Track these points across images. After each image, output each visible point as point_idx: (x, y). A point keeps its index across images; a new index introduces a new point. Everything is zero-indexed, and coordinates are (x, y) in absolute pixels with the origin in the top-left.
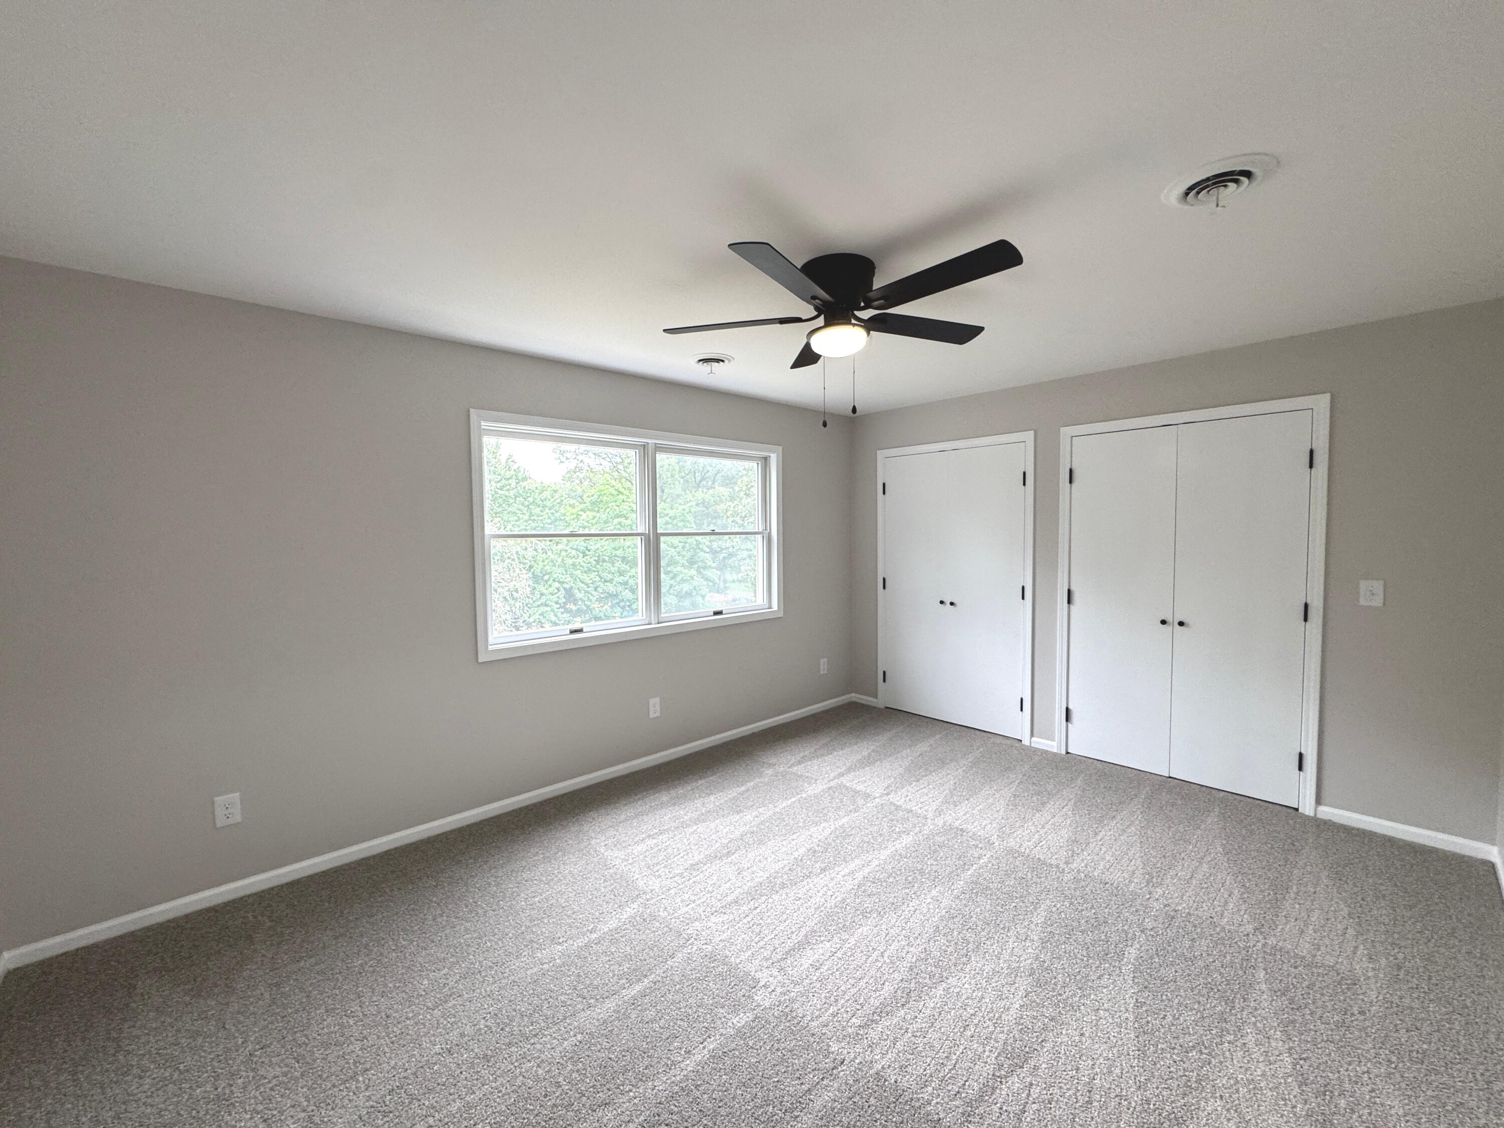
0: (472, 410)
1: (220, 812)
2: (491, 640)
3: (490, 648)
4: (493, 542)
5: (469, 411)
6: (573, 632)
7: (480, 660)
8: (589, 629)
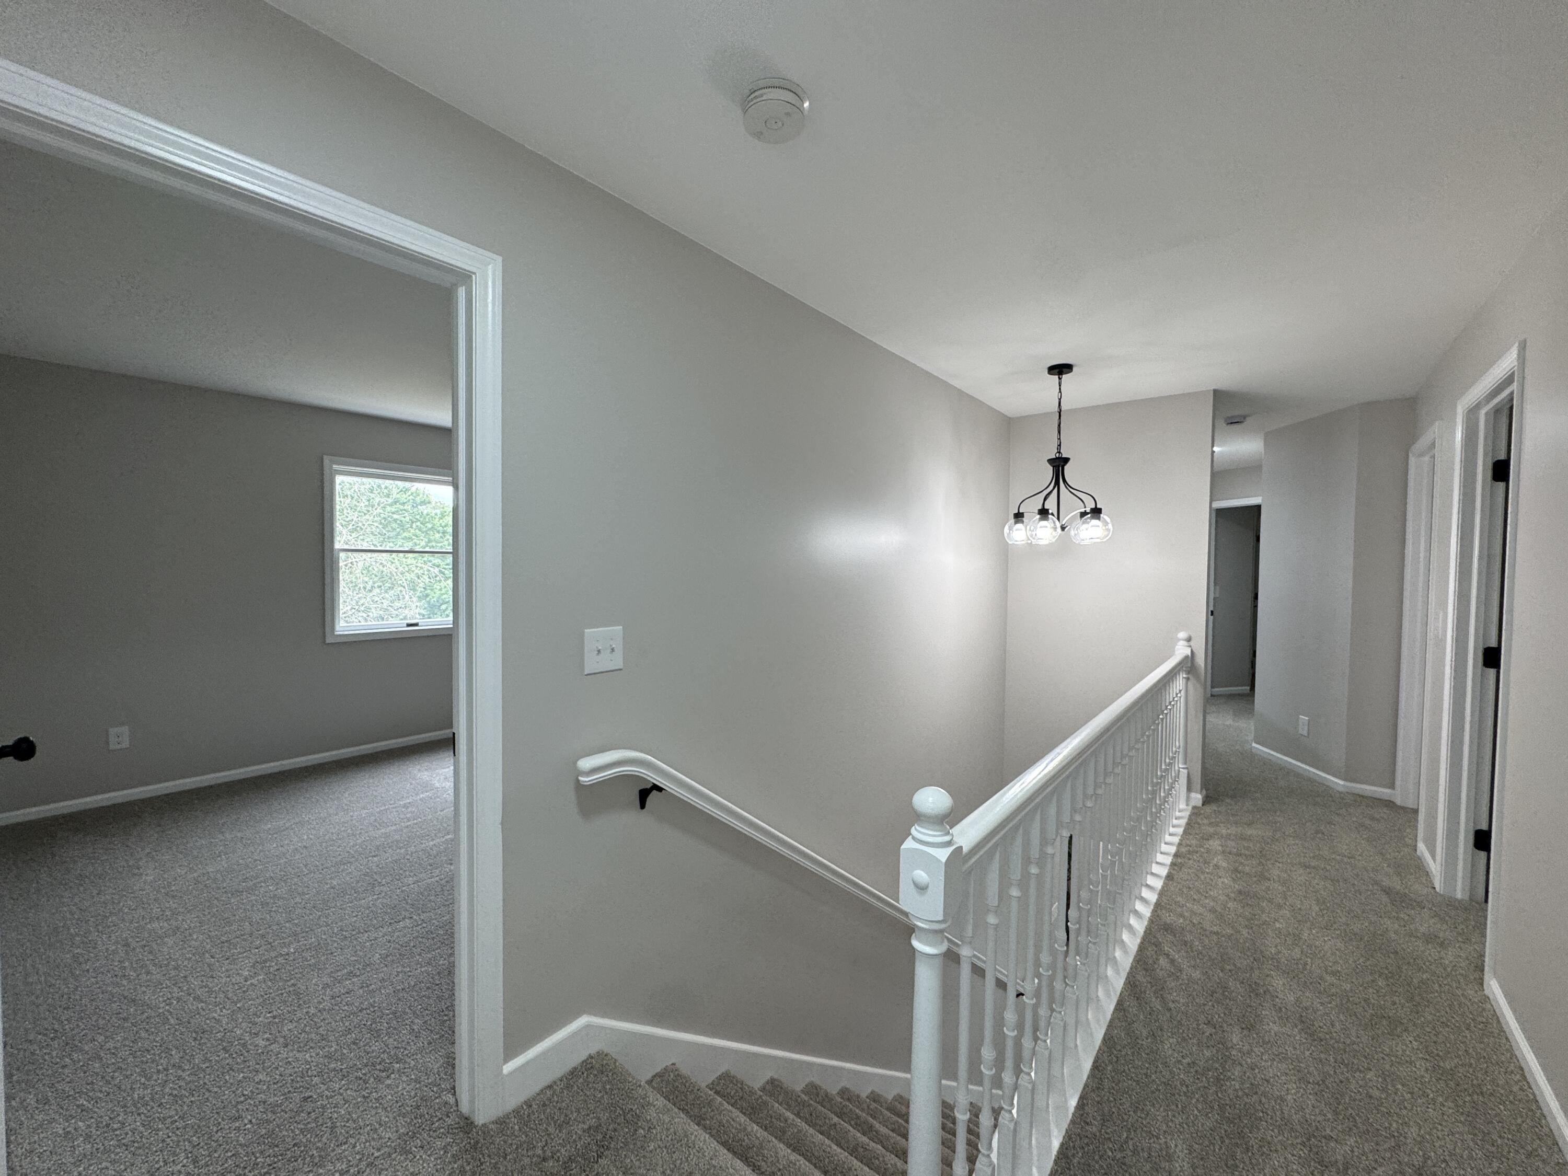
0: (325, 457)
1: (112, 739)
2: (337, 628)
3: (336, 633)
4: (342, 555)
5: (322, 459)
6: (409, 625)
7: (328, 641)
8: (423, 624)
